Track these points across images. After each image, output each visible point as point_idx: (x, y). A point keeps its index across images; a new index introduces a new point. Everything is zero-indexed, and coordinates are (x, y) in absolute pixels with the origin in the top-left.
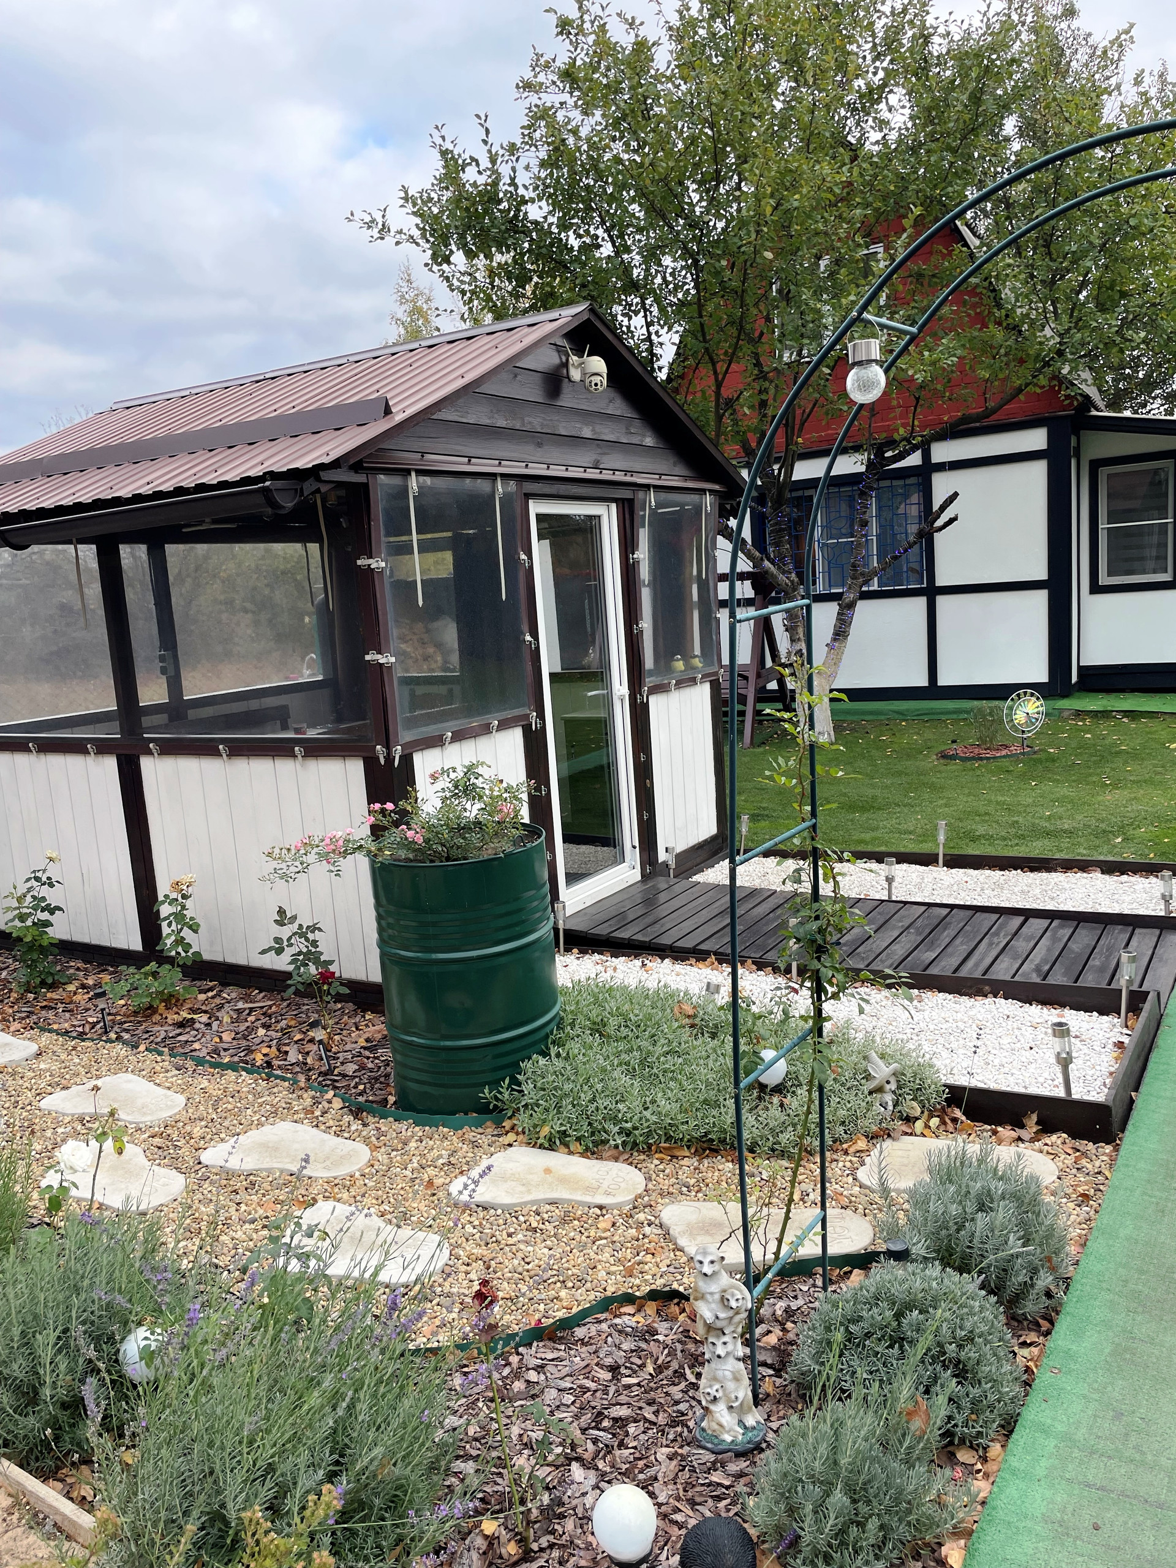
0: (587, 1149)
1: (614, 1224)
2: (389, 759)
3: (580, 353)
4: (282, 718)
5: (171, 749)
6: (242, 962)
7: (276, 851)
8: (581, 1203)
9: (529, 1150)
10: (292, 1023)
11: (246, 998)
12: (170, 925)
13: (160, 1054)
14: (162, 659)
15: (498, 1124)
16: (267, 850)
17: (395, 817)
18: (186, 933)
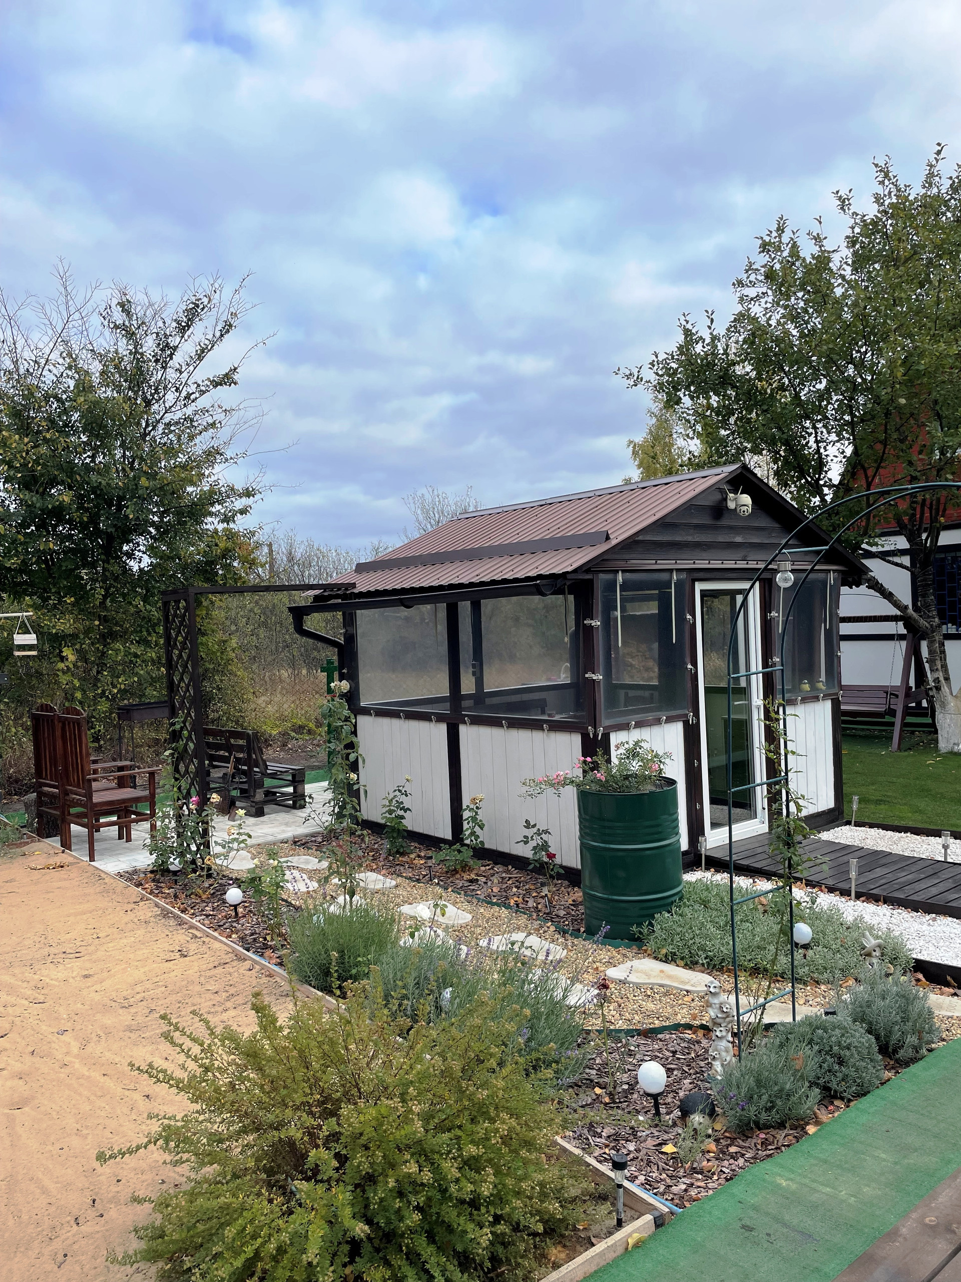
0: (686, 965)
1: (693, 1000)
2: (596, 735)
3: (736, 492)
4: (542, 706)
5: (477, 721)
6: (507, 850)
7: (528, 781)
8: (677, 988)
9: (654, 961)
10: (532, 887)
11: (508, 872)
12: (468, 823)
13: (460, 894)
14: (474, 666)
15: (640, 948)
16: (523, 781)
17: (591, 765)
18: (477, 829)
